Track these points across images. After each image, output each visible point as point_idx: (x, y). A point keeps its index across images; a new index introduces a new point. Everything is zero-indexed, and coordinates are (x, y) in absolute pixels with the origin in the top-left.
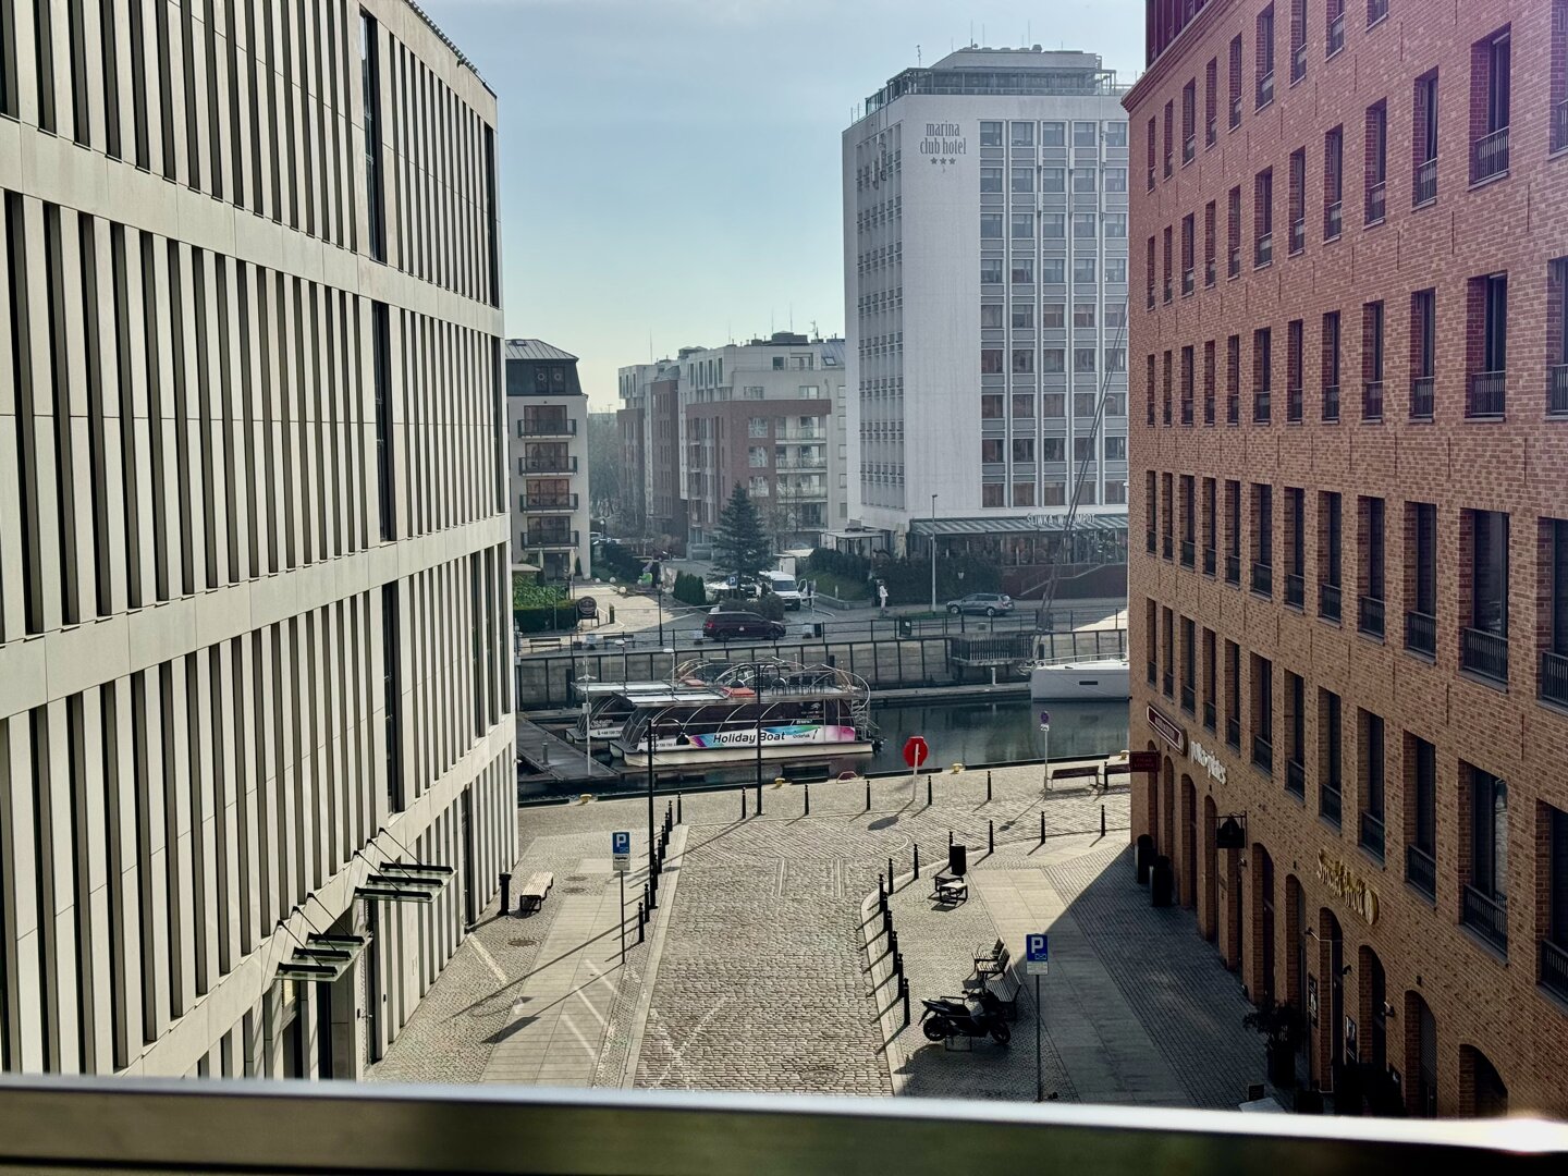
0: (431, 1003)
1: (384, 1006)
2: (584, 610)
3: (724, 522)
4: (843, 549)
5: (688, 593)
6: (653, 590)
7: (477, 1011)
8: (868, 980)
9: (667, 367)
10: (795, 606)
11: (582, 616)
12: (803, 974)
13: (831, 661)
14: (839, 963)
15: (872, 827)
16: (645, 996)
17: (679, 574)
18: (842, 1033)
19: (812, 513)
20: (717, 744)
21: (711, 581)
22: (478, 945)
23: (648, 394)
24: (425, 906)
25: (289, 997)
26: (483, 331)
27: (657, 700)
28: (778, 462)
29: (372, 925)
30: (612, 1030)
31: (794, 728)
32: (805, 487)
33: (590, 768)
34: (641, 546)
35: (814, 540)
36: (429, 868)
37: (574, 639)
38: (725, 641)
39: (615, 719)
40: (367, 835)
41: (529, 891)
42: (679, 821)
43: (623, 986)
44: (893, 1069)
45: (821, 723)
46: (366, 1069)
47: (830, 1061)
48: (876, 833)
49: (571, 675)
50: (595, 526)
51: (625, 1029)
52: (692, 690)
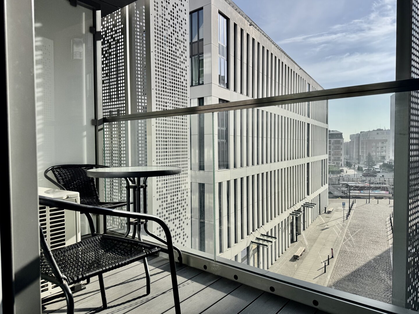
0: (313, 224)
1: (306, 223)
2: (342, 171)
3: (367, 158)
4: (389, 163)
5: (360, 169)
6: (354, 169)
7: (320, 226)
8: (387, 230)
9: (358, 134)
10: (379, 172)
11: (341, 172)
12: (375, 228)
13: (385, 181)
14: (381, 227)
15: (390, 207)
16: (347, 227)
17: (358, 166)
18: (381, 237)
19: (384, 158)
20: (363, 192)
21: (364, 167)
22: (321, 217)
23: (355, 139)
24: (312, 209)
25: (291, 219)
26: (325, 128)
27: (353, 185)
28: (377, 149)
29: (304, 211)
30: (341, 231)
31: (377, 191)
32: (382, 154)
33: (341, 194)
34: (352, 162)
35: (383, 162)
36: (313, 204)
37: (340, 175)
38: (366, 177)
39: (346, 187)
40: (303, 198)
41: (329, 210)
42: (355, 203)
43: (343, 225)
44: (390, 244)
45: (382, 190)
46: (303, 231)
47: (378, 241)
48: (390, 208)
49: (339, 180)
50: (345, 159)
51: (343, 231)
52: (359, 183)
